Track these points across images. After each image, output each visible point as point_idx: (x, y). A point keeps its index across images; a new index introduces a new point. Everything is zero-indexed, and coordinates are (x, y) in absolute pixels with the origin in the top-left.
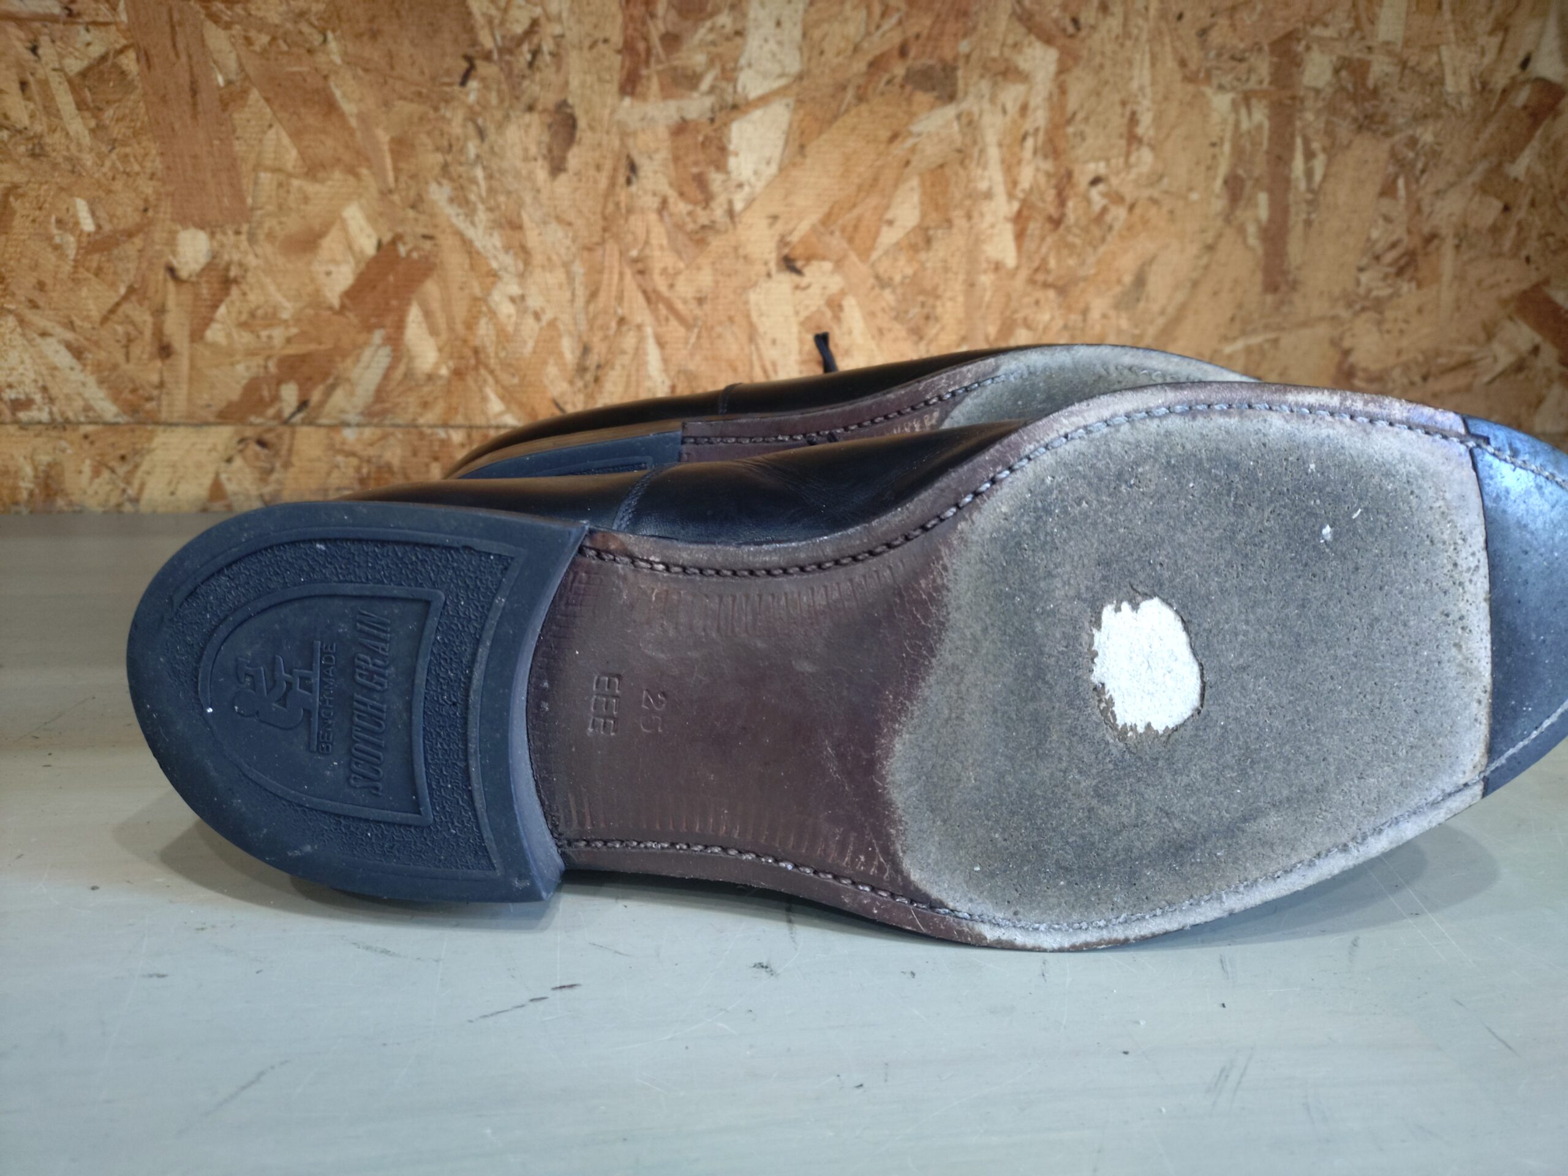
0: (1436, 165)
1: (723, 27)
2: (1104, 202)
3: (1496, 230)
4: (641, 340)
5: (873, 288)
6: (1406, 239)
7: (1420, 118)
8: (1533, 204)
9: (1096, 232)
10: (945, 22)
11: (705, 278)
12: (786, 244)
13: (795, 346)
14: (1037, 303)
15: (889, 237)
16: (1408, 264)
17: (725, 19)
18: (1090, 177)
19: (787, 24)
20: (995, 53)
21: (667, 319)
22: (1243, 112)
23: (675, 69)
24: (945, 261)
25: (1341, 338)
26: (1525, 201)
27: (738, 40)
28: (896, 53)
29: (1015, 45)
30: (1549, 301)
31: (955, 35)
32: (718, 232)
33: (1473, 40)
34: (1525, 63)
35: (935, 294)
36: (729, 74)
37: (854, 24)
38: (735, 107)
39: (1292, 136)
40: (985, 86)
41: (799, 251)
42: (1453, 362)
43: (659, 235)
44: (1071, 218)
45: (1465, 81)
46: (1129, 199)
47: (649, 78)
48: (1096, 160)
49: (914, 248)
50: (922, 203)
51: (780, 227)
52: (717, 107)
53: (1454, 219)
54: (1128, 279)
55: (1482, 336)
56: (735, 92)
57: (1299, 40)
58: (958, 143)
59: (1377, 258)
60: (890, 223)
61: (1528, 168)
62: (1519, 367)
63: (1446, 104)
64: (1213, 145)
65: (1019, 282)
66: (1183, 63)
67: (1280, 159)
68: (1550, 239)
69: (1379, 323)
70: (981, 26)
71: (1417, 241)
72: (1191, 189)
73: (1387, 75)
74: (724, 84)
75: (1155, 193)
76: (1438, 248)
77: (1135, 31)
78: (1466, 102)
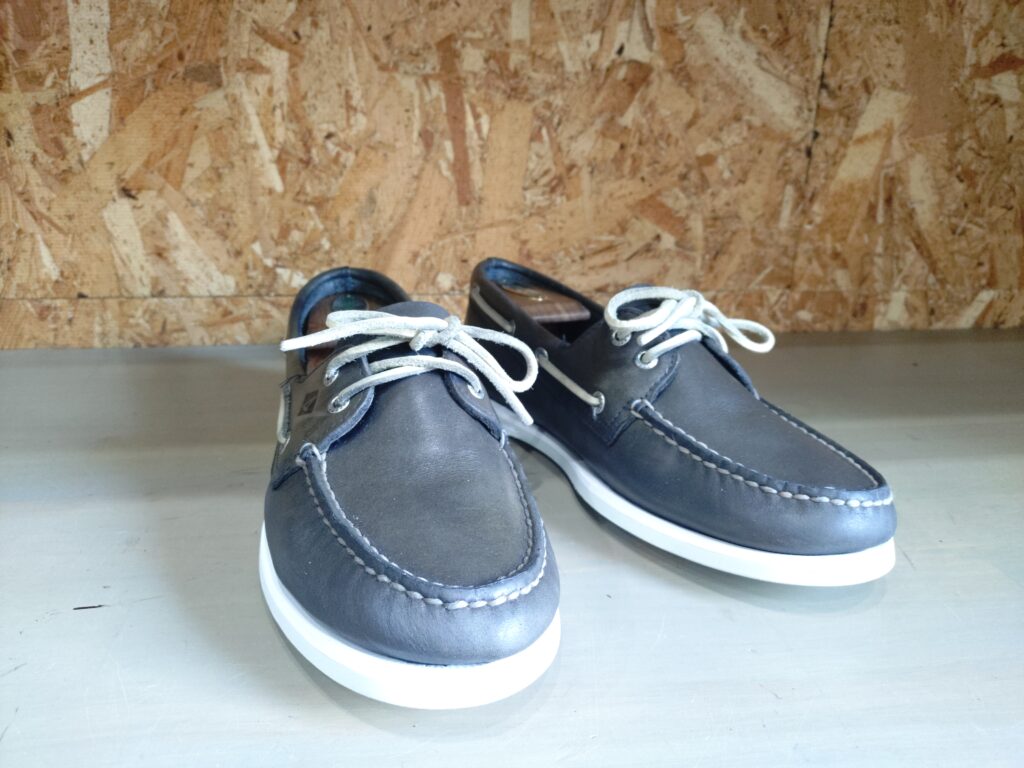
0: (567, 120)
1: (54, 45)
2: (338, 149)
3: (618, 161)
4: (34, 243)
5: (186, 206)
6: (553, 168)
7: (551, 89)
8: (640, 143)
9: (335, 168)
10: (205, 37)
11: (71, 203)
12: (123, 180)
13: (140, 244)
14: (303, 214)
15: (191, 174)
16: (557, 185)
17: (53, 39)
18: (325, 134)
19: (97, 42)
20: (244, 55)
21: (50, 230)
22: (425, 88)
23: (26, 72)
24: (233, 188)
25: (519, 234)
26: (636, 140)
27: (66, 53)
28: (175, 57)
29: (257, 50)
30: (662, 205)
31: (215, 45)
32: (74, 174)
33: (580, 37)
34: (620, 51)
35: (229, 210)
36: (64, 75)
37: (142, 41)
38: (72, 95)
39: (462, 104)
40: (240, 76)
41: (131, 185)
42: (600, 247)
43: (35, 177)
44: (316, 160)
45: (579, 63)
46: (354, 147)
47: (10, 79)
48: (328, 122)
49: (210, 180)
50: (211, 153)
51: (115, 169)
52: (59, 96)
53: (586, 154)
54: (363, 198)
55: (618, 230)
56: (70, 86)
57: (456, 41)
58: (229, 114)
59: (536, 181)
60: (191, 165)
61: (634, 120)
62: (648, 249)
63: (568, 79)
64: (407, 111)
65: (288, 202)
66: (376, 58)
67: (456, 119)
68: (656, 166)
69: (544, 224)
70: (231, 38)
71: (562, 170)
72: (396, 140)
73: (523, 62)
74: (61, 81)
75: (372, 144)
76: (577, 174)
77: (340, 39)
78: (582, 77)
